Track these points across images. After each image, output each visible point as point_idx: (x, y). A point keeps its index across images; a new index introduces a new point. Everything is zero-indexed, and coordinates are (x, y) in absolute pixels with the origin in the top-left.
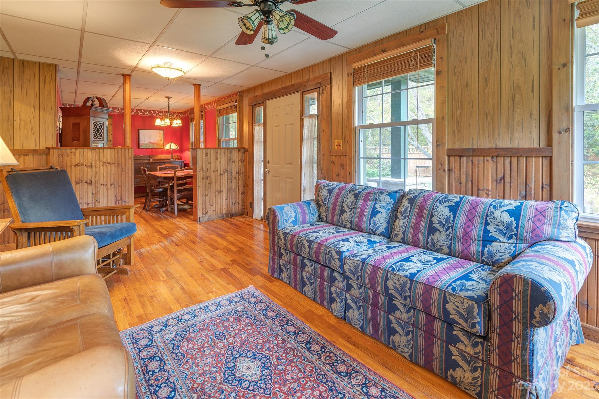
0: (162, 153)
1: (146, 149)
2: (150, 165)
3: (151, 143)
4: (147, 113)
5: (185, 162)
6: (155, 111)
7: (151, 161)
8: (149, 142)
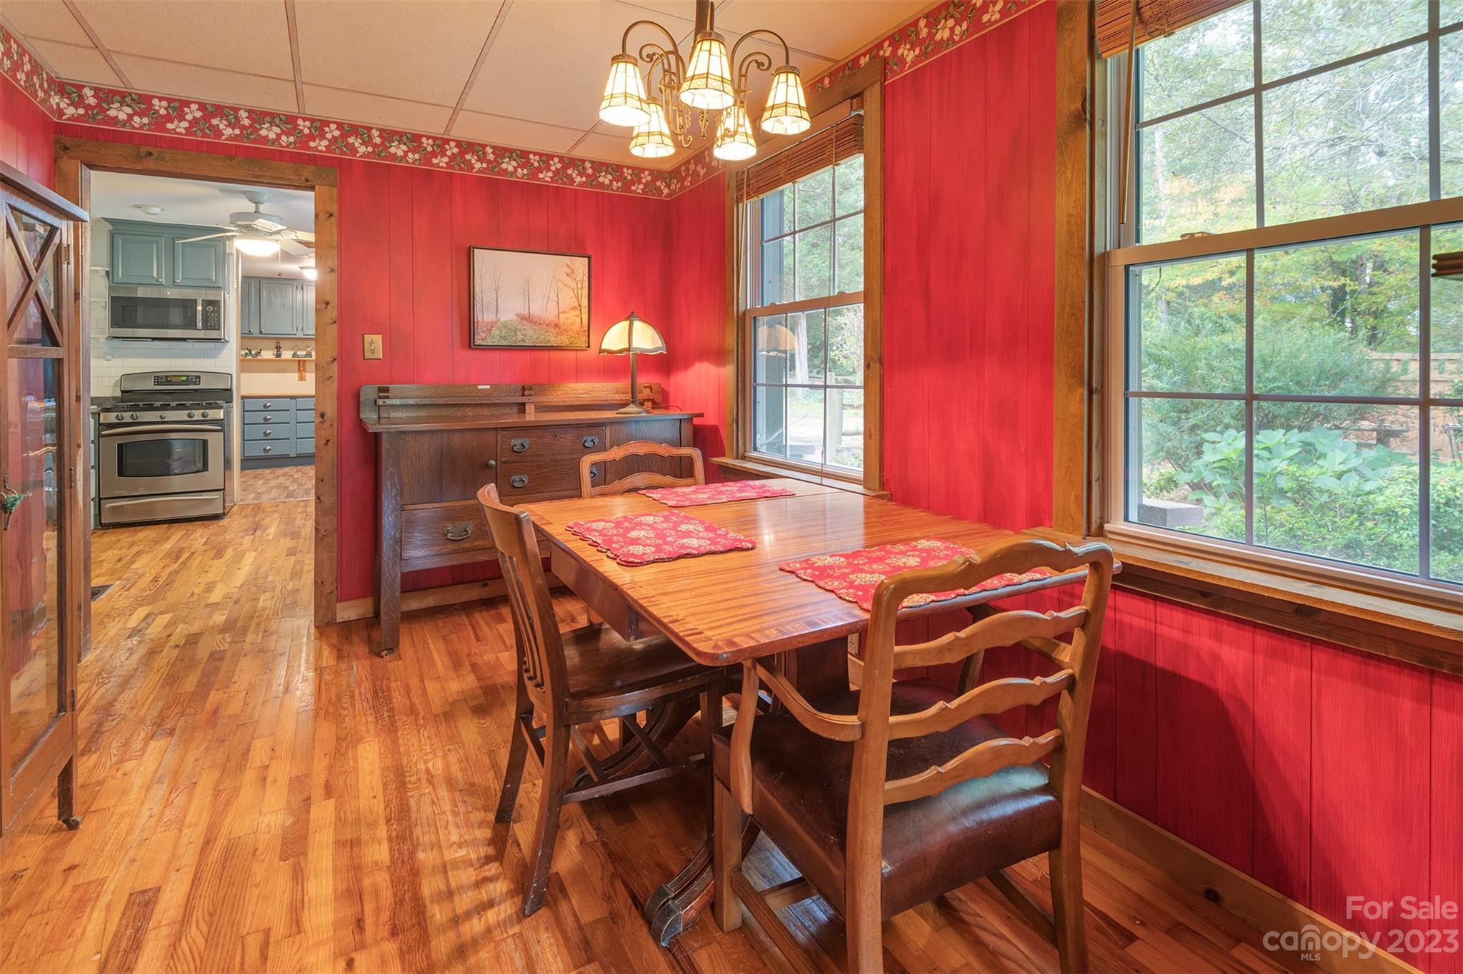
0: (581, 372)
1: (504, 355)
2: (526, 442)
3: (528, 319)
4: (508, 165)
5: (697, 421)
6: (547, 158)
7: (531, 416)
8: (522, 318)
